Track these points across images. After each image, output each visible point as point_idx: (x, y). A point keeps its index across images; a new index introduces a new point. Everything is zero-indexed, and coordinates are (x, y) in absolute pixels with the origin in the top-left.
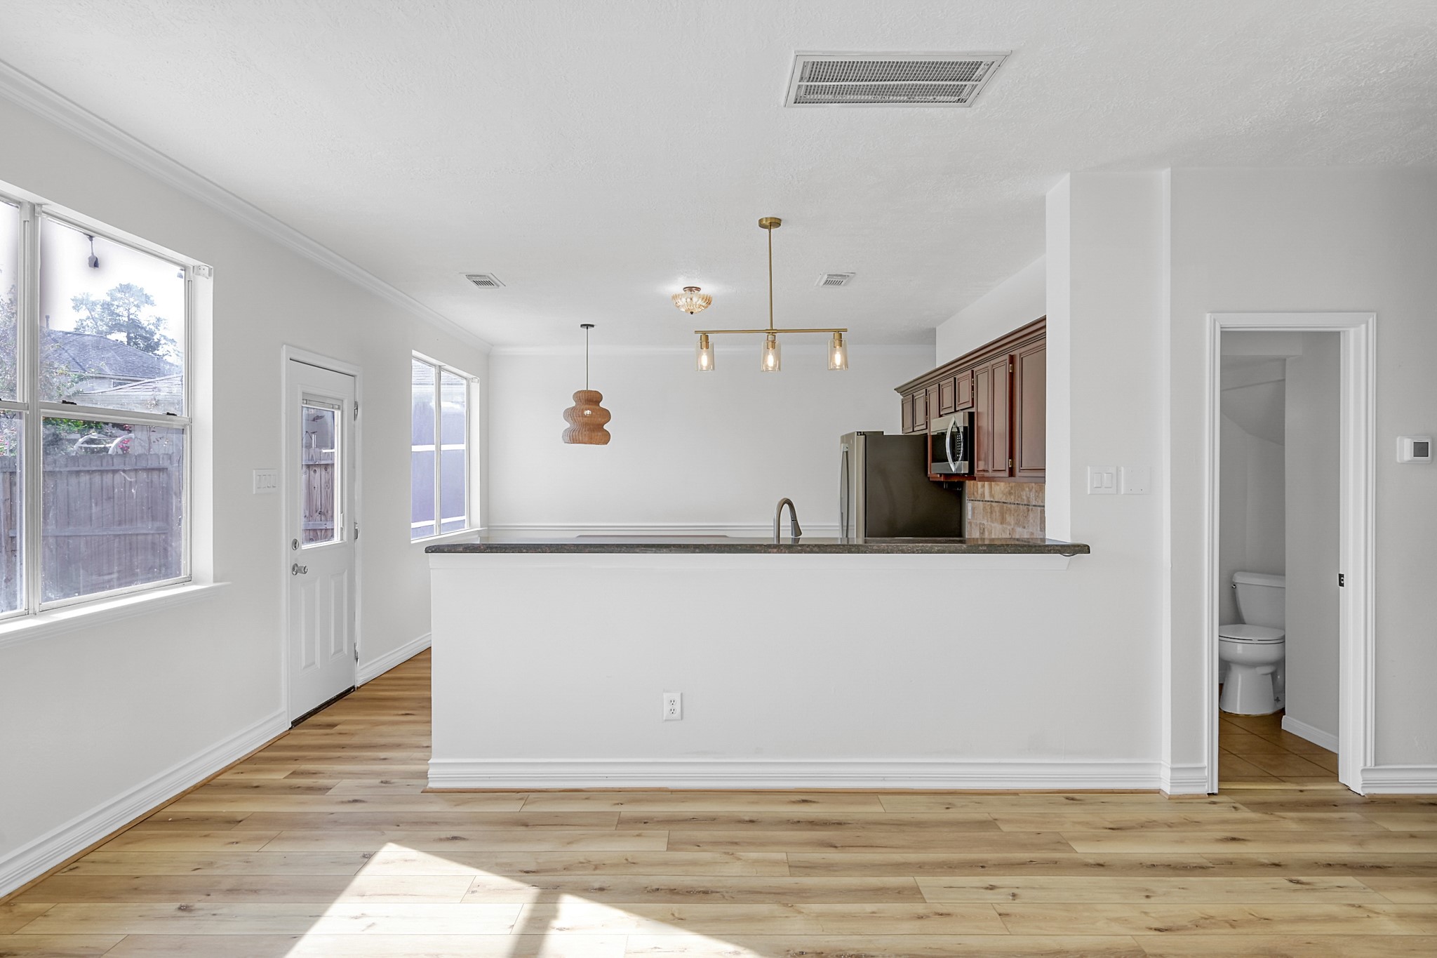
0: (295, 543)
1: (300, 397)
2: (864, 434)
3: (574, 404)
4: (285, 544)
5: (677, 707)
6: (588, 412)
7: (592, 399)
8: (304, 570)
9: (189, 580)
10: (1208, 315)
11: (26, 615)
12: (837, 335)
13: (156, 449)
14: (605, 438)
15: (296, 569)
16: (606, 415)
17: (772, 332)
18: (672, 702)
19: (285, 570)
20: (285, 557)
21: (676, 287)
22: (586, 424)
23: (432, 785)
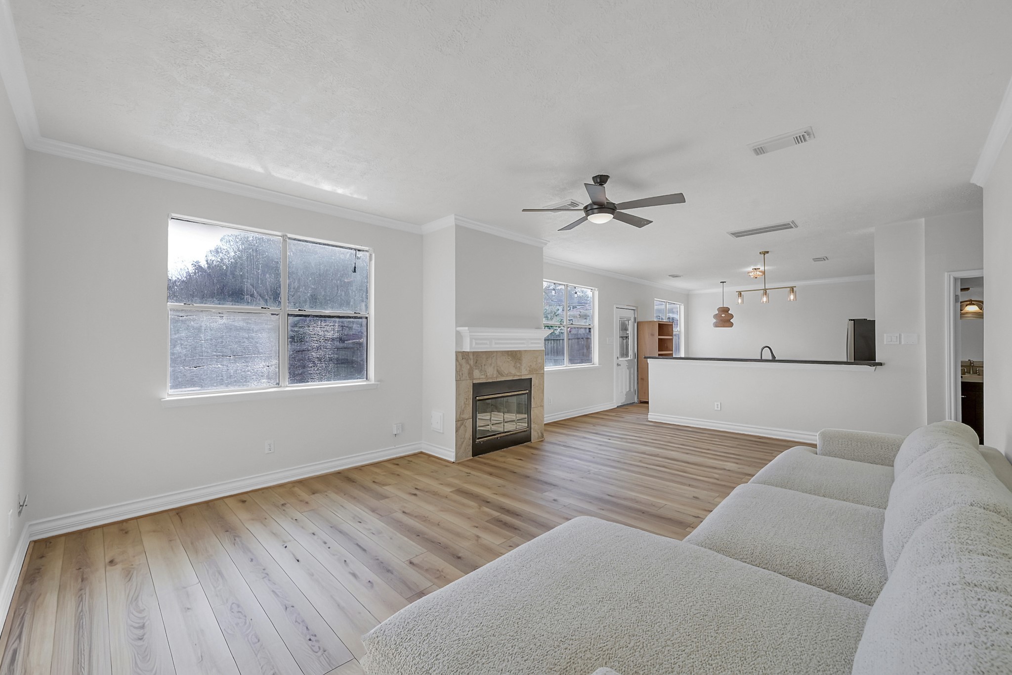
0: (618, 357)
1: (619, 318)
2: (854, 320)
3: (717, 312)
4: (615, 358)
5: (719, 406)
6: (723, 315)
7: (725, 310)
8: (620, 365)
9: (593, 364)
10: (946, 273)
11: (566, 367)
12: (791, 289)
13: (579, 332)
14: (731, 325)
15: (618, 365)
16: (732, 316)
17: (765, 290)
18: (718, 405)
19: (615, 365)
20: (615, 361)
21: (750, 269)
22: (722, 320)
23: (649, 420)
